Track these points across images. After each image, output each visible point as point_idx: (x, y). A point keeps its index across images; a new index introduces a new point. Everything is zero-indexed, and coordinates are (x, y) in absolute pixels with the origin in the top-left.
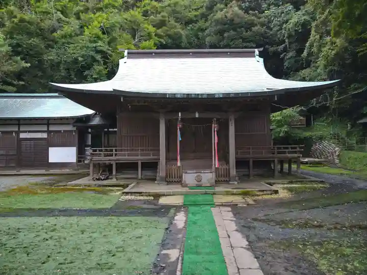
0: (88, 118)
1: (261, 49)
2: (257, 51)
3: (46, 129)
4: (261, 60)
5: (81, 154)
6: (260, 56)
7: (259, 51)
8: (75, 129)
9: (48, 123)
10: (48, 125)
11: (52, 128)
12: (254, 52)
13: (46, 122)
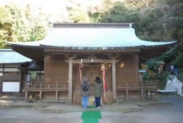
0: (27, 64)
1: (133, 23)
2: (131, 25)
3: (2, 71)
4: (133, 30)
5: (22, 86)
6: (133, 27)
7: (132, 25)
8: (19, 71)
9: (4, 66)
10: (4, 67)
11: (6, 70)
12: (129, 25)
13: (2, 66)
